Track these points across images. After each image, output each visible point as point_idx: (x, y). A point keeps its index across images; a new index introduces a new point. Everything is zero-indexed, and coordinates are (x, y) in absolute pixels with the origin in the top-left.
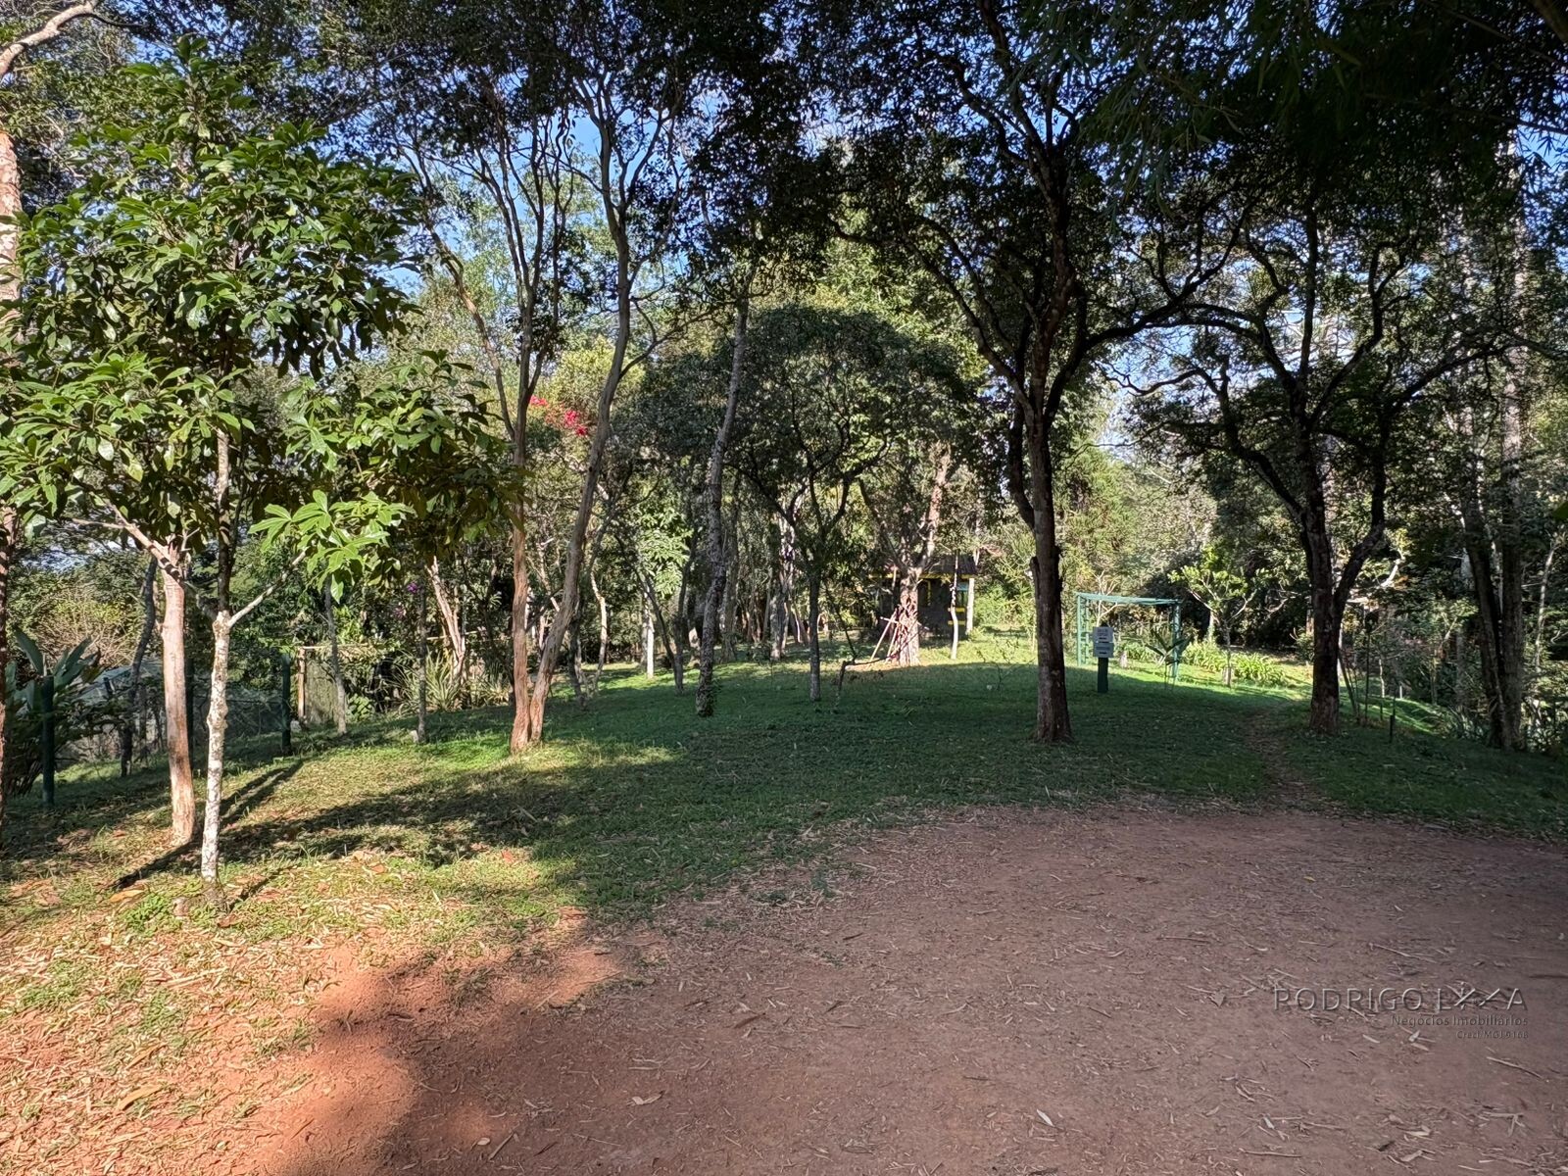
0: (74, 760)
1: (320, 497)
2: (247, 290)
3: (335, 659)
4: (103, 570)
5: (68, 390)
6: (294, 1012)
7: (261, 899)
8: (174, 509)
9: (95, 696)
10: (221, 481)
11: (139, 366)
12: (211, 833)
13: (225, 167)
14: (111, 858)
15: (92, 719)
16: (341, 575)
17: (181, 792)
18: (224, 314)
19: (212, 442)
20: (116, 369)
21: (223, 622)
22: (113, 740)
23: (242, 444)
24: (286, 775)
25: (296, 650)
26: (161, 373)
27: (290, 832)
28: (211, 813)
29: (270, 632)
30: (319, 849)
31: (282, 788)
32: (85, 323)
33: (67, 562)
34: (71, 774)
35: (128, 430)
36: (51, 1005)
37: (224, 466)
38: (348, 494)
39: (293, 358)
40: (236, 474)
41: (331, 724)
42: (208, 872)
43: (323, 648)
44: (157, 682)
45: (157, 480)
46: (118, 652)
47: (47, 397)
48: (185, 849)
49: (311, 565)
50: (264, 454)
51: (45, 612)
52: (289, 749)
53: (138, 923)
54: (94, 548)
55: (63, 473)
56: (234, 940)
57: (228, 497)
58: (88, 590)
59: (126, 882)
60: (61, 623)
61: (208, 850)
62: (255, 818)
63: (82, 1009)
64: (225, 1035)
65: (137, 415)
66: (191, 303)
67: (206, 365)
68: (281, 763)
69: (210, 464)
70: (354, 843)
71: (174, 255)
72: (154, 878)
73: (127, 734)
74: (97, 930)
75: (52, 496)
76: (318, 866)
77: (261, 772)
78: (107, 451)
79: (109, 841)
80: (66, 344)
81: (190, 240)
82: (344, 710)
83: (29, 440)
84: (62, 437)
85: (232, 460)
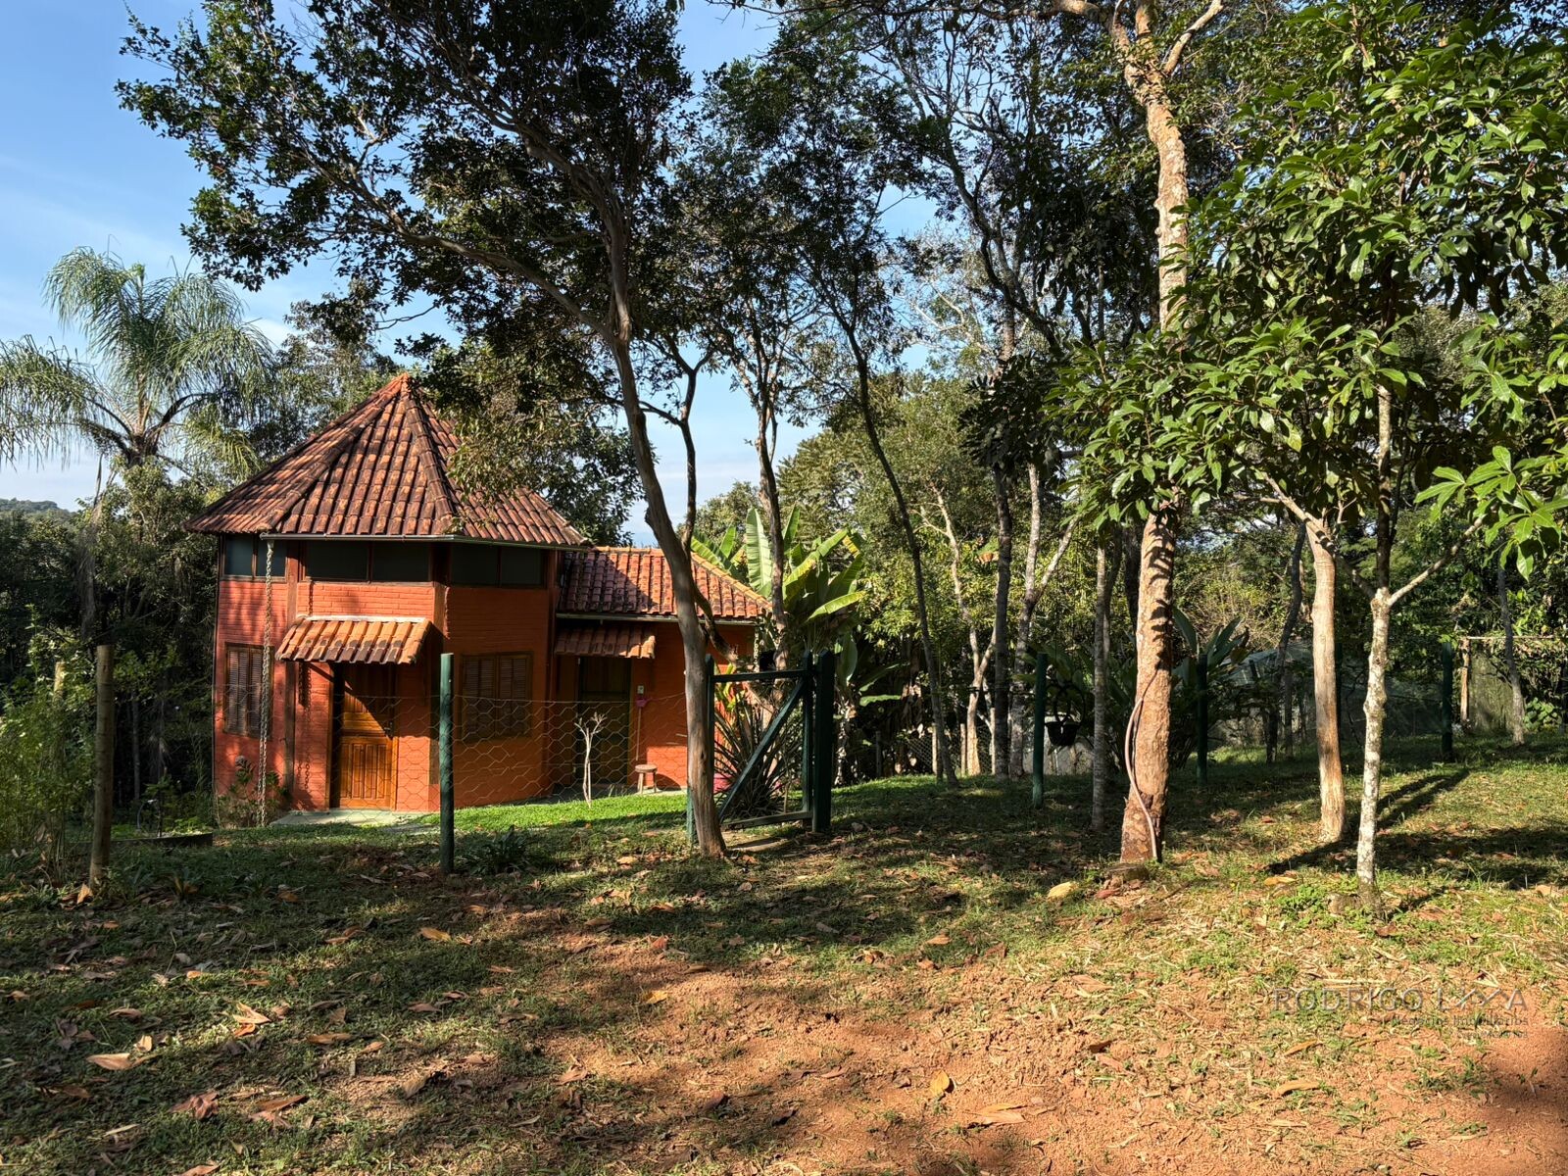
0: (1222, 741)
1: (1502, 455)
2: (1416, 225)
3: (1509, 652)
4: (1250, 549)
5: (1232, 366)
6: (1461, 1049)
7: (1423, 915)
8: (1332, 478)
9: (1243, 678)
10: (1382, 447)
11: (1300, 331)
12: (1367, 830)
13: (1392, 94)
14: (1261, 845)
15: (1240, 701)
16: (1529, 547)
17: (1330, 786)
18: (1388, 260)
19: (1373, 404)
20: (1277, 338)
21: (1382, 600)
22: (1257, 726)
23: (1405, 401)
24: (1449, 783)
25: (1459, 640)
26: (1320, 335)
27: (1457, 848)
28: (1367, 810)
29: (1424, 618)
30: (1492, 875)
31: (1442, 798)
32: (1247, 294)
33: (1218, 541)
34: (1220, 755)
35: (1289, 399)
36: (1212, 971)
37: (1384, 428)
38: (1537, 448)
39: (1469, 295)
40: (1396, 435)
41: (1503, 732)
42: (1364, 872)
43: (1495, 639)
44: (1305, 666)
45: (1316, 450)
46: (1265, 635)
47: (1213, 376)
48: (1332, 847)
49: (1491, 535)
50: (1431, 408)
51: (1196, 592)
52: (1450, 755)
53: (1293, 911)
54: (1242, 526)
55: (1226, 450)
56: (1395, 954)
57: (1388, 461)
58: (1234, 569)
59: (1277, 869)
60: (1210, 602)
61: (1364, 849)
62: (1411, 826)
63: (1239, 981)
64: (1384, 1053)
65: (1297, 383)
66: (1354, 254)
67: (1368, 319)
68: (1439, 769)
69: (1369, 428)
70: (1537, 876)
71: (1335, 205)
72: (1305, 871)
73: (1272, 721)
74: (1253, 908)
75: (1217, 474)
76: (1491, 894)
77: (1419, 776)
78: (1267, 423)
79: (1261, 826)
80: (1229, 320)
81: (1354, 184)
82: (1518, 716)
83: (1198, 419)
84: (1227, 412)
85: (1393, 421)
